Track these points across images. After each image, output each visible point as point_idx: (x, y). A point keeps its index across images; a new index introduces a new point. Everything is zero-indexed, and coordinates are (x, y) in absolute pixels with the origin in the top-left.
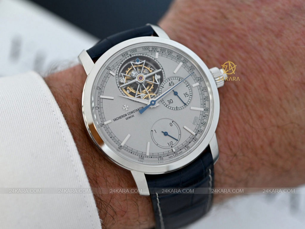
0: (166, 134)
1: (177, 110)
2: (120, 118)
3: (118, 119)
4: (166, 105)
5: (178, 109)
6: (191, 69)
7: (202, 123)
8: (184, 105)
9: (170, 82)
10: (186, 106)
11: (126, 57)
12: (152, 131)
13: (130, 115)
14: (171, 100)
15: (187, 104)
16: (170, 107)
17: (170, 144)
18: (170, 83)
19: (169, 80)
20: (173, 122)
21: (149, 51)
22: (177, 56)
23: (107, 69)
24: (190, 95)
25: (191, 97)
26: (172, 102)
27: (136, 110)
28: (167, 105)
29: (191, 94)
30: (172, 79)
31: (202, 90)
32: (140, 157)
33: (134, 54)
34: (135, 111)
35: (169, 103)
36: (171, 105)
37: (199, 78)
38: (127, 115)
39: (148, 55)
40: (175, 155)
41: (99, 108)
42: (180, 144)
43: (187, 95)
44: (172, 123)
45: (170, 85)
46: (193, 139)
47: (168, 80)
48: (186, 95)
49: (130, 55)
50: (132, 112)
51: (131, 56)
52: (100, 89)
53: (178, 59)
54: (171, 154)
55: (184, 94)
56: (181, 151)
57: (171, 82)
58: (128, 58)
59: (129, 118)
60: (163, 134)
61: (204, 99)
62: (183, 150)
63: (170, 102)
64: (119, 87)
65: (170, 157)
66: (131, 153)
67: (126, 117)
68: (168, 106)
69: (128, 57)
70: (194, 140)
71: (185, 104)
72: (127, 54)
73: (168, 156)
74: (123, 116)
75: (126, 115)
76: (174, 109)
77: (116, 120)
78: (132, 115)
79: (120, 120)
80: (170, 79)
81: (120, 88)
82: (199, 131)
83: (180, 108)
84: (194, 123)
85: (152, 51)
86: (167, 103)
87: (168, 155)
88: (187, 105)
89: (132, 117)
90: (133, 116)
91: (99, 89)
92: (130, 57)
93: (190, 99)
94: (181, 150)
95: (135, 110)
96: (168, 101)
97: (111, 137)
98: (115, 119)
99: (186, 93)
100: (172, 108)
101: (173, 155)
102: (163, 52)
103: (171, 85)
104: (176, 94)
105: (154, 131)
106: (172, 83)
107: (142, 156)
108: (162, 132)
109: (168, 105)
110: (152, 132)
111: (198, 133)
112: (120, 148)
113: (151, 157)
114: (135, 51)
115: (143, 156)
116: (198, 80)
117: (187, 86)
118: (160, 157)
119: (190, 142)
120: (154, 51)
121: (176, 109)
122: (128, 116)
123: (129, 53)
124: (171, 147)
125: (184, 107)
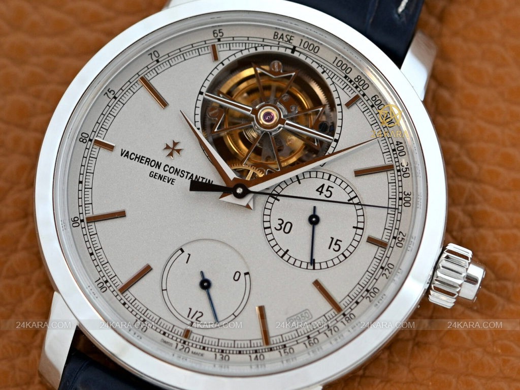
0: (205, 284)
1: (282, 257)
2: (140, 159)
3: (133, 156)
4: (267, 225)
5: (286, 257)
6: (400, 199)
7: (309, 337)
8: (308, 260)
9: (327, 184)
10: (311, 267)
11: (280, 44)
12: (183, 251)
13: (167, 174)
14: (289, 225)
15: (317, 266)
16: (270, 237)
17: (191, 315)
18: (323, 186)
19: (329, 179)
20: (246, 274)
21: (346, 77)
22: (398, 143)
23: (214, 33)
24: (343, 254)
25: (342, 258)
26: (287, 230)
27: (192, 175)
28: (270, 227)
29: (347, 254)
30: (338, 182)
31: (382, 268)
32: (101, 280)
33: (304, 54)
34: (186, 174)
35: (279, 227)
36: (279, 235)
37: (401, 236)
38: (162, 167)
39: (333, 83)
40: (180, 346)
41: (115, 98)
42: (214, 334)
43: (337, 248)
44: (242, 275)
45: (320, 190)
46: (256, 352)
47: (326, 176)
48: (336, 244)
49: (295, 47)
50: (177, 171)
51: (293, 52)
52: (158, 61)
53: (394, 150)
54: (174, 338)
55: (332, 238)
56: (201, 351)
57: (329, 187)
58: (282, 50)
59: (160, 177)
60: (199, 279)
61: (367, 291)
62: (209, 354)
63: (283, 226)
64: (201, 93)
65: (165, 342)
66: (92, 254)
67: (155, 170)
68: (268, 231)
69: (286, 48)
70: (253, 356)
71: (313, 262)
72: (289, 41)
73: (163, 336)
74: (148, 161)
75: (158, 165)
76: (277, 248)
77: (127, 155)
78: (172, 176)
79: (135, 163)
80: (333, 178)
81: (201, 97)
82: (285, 346)
83: (292, 261)
84: (290, 319)
85: (351, 81)
86: (275, 223)
87: (164, 334)
88: (314, 269)
89: (166, 181)
90: (171, 181)
91: (155, 59)
92: (289, 52)
93: (336, 261)
94: (204, 348)
95: (188, 173)
96: (280, 222)
97: (81, 182)
98: (128, 152)
99: (337, 240)
100: (273, 243)
101: (174, 343)
102: (372, 106)
103: (321, 192)
104: (314, 220)
105: (185, 255)
106: (327, 190)
107: (106, 282)
108: (202, 273)
109: (273, 228)
110: (180, 252)
111: (278, 349)
112: (79, 221)
113: (124, 304)
114: (314, 48)
115: (108, 284)
116: (395, 238)
117: (357, 228)
118: (144, 321)
119: (240, 352)
120: (357, 87)
121: (281, 253)
122: (160, 171)
123: (296, 42)
124: (189, 323)
125: (304, 265)
